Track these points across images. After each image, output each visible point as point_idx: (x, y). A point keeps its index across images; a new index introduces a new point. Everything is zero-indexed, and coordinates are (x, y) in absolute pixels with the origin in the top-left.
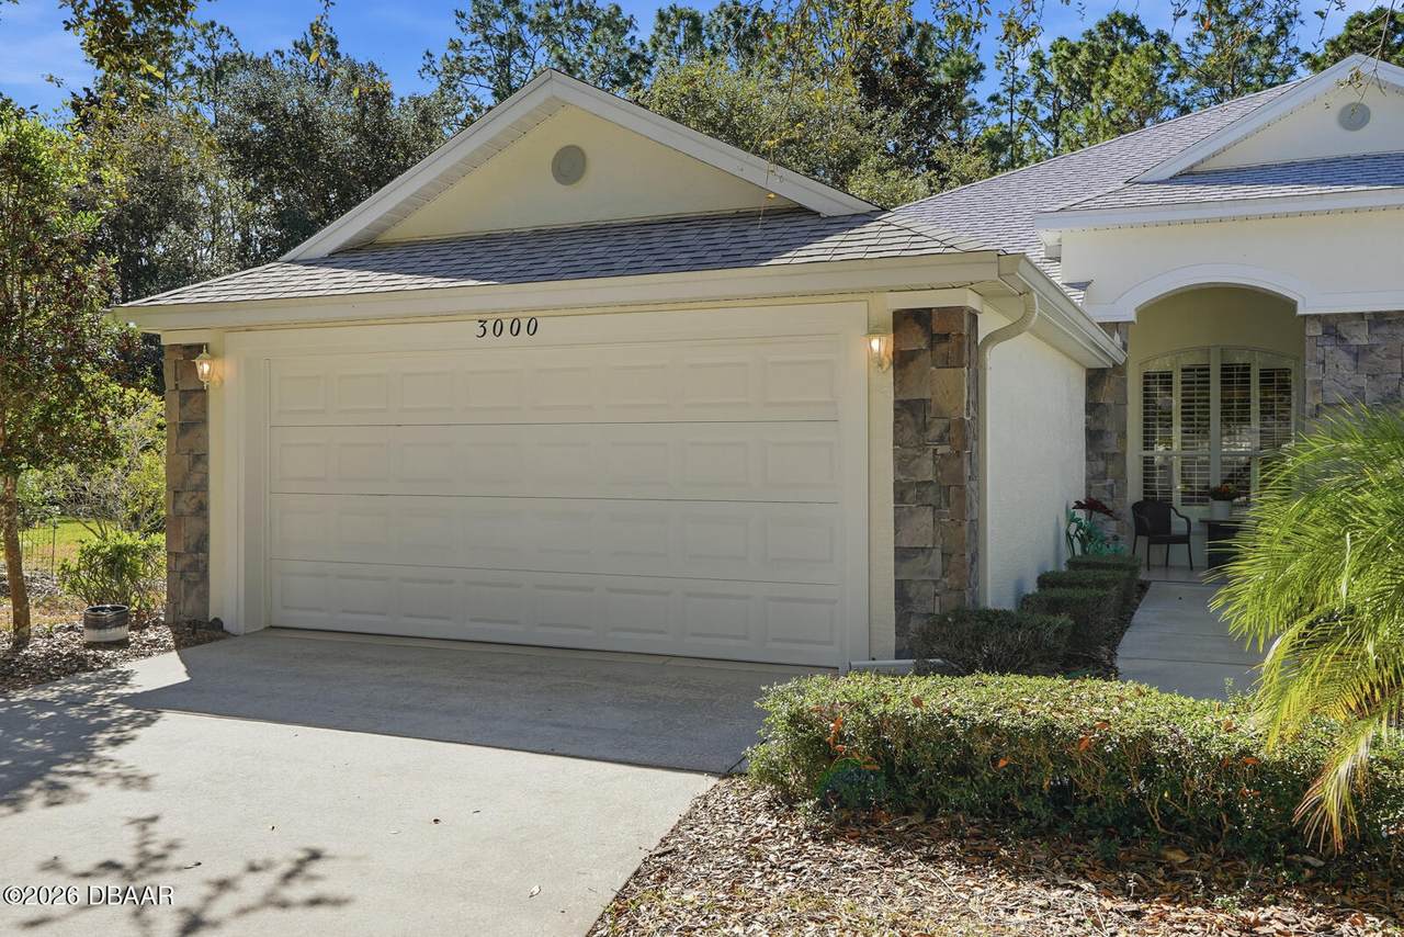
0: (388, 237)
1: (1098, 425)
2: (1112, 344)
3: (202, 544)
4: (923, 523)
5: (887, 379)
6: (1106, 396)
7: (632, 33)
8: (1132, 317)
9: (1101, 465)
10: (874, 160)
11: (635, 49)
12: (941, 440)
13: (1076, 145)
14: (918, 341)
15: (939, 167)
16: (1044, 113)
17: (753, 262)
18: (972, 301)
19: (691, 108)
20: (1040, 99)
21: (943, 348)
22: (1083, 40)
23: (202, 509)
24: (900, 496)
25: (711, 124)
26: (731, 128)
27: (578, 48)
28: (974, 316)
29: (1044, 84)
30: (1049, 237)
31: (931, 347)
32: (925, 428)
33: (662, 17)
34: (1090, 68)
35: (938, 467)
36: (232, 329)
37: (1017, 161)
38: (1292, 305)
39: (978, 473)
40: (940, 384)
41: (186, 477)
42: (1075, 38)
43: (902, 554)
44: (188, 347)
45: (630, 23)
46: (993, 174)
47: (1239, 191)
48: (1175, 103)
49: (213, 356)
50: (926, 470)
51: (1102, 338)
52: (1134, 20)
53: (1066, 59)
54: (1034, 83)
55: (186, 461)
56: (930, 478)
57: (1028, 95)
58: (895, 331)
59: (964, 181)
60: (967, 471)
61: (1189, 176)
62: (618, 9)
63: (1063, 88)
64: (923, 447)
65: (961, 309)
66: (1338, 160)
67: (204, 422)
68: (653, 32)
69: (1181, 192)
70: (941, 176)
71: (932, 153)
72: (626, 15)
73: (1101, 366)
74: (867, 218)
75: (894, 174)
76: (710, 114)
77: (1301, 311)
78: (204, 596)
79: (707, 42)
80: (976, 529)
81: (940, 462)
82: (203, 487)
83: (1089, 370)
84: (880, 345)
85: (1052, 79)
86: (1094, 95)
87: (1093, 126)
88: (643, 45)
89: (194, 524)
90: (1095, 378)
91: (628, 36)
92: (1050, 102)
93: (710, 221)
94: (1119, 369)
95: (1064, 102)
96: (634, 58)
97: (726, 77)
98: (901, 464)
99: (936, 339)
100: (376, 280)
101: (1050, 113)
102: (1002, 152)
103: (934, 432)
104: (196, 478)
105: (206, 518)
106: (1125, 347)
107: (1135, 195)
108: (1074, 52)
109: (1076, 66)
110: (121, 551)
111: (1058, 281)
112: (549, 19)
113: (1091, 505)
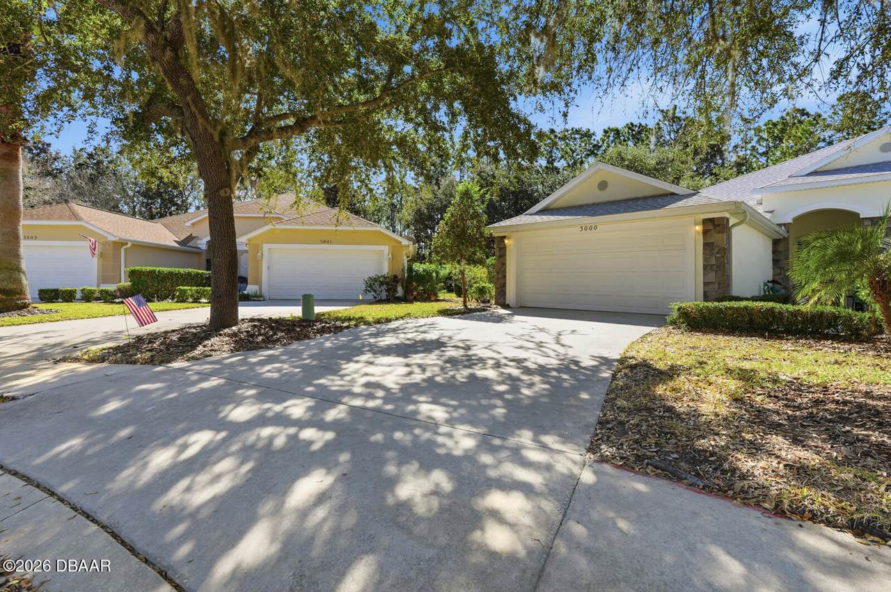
0: (551, 207)
1: (778, 258)
2: (783, 230)
3: (504, 285)
4: (712, 276)
5: (701, 238)
6: (781, 247)
7: (594, 137)
8: (791, 221)
9: (779, 271)
10: (690, 173)
11: (595, 143)
12: (717, 253)
13: (775, 162)
14: (710, 227)
15: (716, 175)
16: (762, 150)
17: (660, 208)
18: (727, 215)
19: (620, 161)
20: (760, 145)
21: (718, 228)
22: (779, 120)
23: (504, 277)
24: (705, 267)
25: (627, 166)
26: (635, 166)
27: (575, 144)
28: (728, 220)
29: (761, 138)
30: (758, 197)
31: (715, 228)
32: (713, 250)
33: (605, 132)
34: (783, 131)
35: (717, 260)
36: (513, 232)
37: (750, 169)
38: (859, 214)
39: (729, 262)
40: (716, 238)
41: (500, 269)
42: (775, 120)
43: (705, 284)
44: (501, 237)
45: (593, 134)
46: (737, 175)
47: (835, 177)
48: (824, 140)
49: (508, 238)
50: (713, 261)
51: (777, 229)
52: (804, 110)
53: (771, 128)
54: (756, 139)
55: (500, 265)
56: (714, 263)
57: (753, 143)
58: (703, 224)
59: (726, 179)
60: (726, 262)
61: (815, 173)
62: (589, 130)
63: (770, 139)
64: (712, 255)
65: (723, 217)
66: (880, 163)
67: (505, 255)
68: (602, 137)
69: (811, 179)
70: (716, 178)
71: (712, 170)
72: (592, 132)
73: (778, 238)
74: (694, 195)
75: (697, 179)
76: (627, 163)
77: (861, 217)
78: (505, 299)
79: (622, 138)
80: (729, 277)
81: (717, 259)
82: (505, 271)
83: (773, 240)
84: (699, 228)
85: (765, 136)
86: (784, 141)
87: (784, 154)
88: (598, 141)
89: (503, 280)
90: (776, 243)
91: (592, 139)
92: (765, 145)
93: (645, 198)
94: (786, 239)
95: (771, 144)
96: (594, 146)
97: (631, 150)
98: (705, 259)
99: (715, 226)
100: (552, 218)
101: (764, 150)
102: (743, 167)
103: (716, 250)
104: (503, 269)
105: (505, 279)
106: (788, 232)
107: (792, 181)
108: (775, 125)
109: (776, 131)
110: (483, 287)
111: (760, 211)
112: (565, 136)
113: (773, 282)
